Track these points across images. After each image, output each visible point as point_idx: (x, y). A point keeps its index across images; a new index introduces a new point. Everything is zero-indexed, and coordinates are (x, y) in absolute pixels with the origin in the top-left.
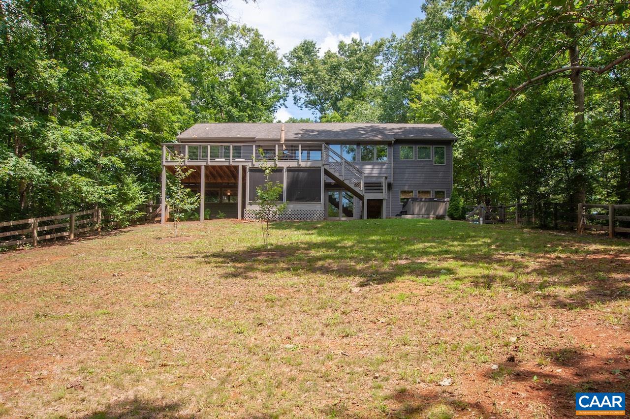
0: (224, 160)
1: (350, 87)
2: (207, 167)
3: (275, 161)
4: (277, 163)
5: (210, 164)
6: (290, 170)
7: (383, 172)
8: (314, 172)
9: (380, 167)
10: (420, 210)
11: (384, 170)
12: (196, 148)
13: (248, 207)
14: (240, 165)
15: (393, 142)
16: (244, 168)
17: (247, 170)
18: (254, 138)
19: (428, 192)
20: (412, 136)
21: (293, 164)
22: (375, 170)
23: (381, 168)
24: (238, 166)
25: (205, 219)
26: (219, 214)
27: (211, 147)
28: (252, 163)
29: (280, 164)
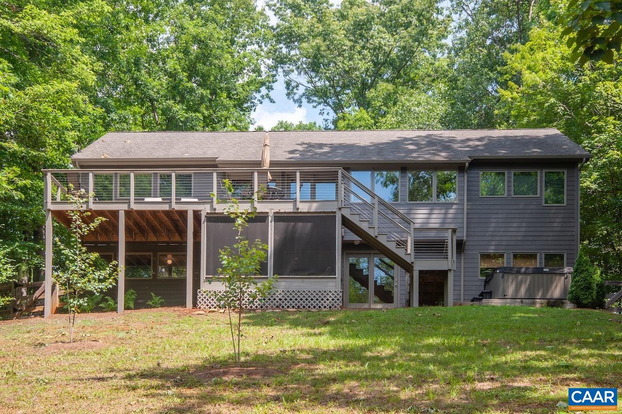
0: (159, 199)
1: (389, 63)
2: (128, 213)
3: (252, 203)
4: (256, 205)
5: (135, 207)
6: (279, 218)
7: (448, 221)
8: (324, 220)
9: (443, 211)
10: (517, 290)
11: (450, 216)
12: (108, 178)
13: (205, 287)
14: (190, 209)
15: (467, 164)
16: (197, 215)
17: (203, 218)
18: (214, 160)
19: (533, 256)
20: (502, 153)
21: (286, 208)
22: (434, 216)
23: (446, 214)
24: (186, 212)
25: (127, 308)
26: (151, 298)
27: (135, 176)
28: (212, 206)
29: (261, 207)
